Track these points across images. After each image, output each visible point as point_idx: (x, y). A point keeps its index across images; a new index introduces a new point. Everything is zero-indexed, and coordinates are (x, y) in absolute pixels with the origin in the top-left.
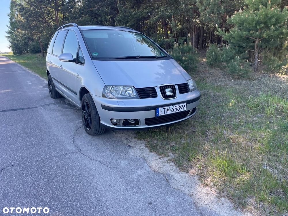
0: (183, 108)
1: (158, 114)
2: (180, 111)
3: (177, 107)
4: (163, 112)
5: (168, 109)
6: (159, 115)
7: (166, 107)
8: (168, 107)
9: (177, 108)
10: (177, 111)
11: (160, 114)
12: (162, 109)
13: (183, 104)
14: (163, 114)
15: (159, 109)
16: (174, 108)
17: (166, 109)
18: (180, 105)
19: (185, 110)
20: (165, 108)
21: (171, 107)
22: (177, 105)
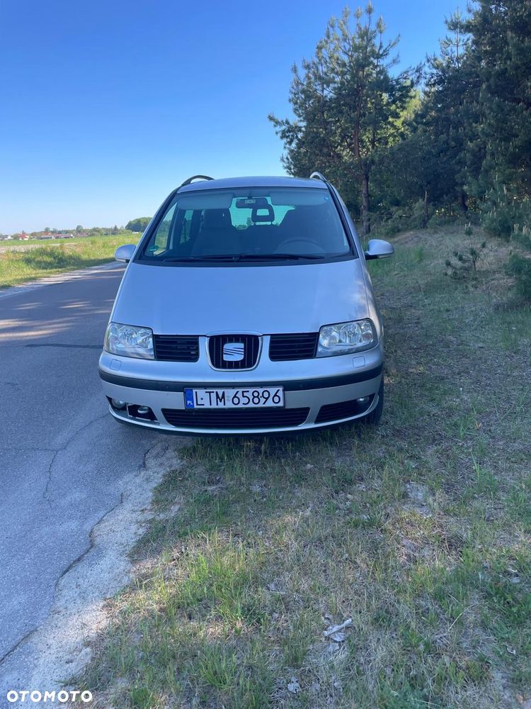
0: (273, 400)
1: (193, 402)
2: (261, 405)
3: (249, 395)
4: (204, 400)
5: (220, 396)
6: (196, 406)
7: (215, 391)
8: (220, 392)
9: (251, 398)
10: (251, 405)
11: (197, 404)
12: (201, 393)
13: (273, 390)
14: (207, 406)
15: (194, 391)
16: (239, 395)
17: (214, 396)
18: (261, 390)
19: (281, 404)
20: (210, 393)
21: (230, 393)
22: (251, 390)
